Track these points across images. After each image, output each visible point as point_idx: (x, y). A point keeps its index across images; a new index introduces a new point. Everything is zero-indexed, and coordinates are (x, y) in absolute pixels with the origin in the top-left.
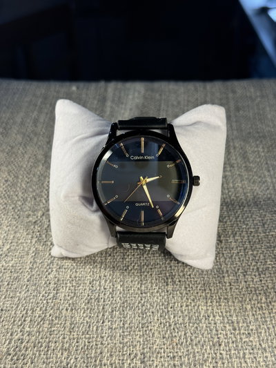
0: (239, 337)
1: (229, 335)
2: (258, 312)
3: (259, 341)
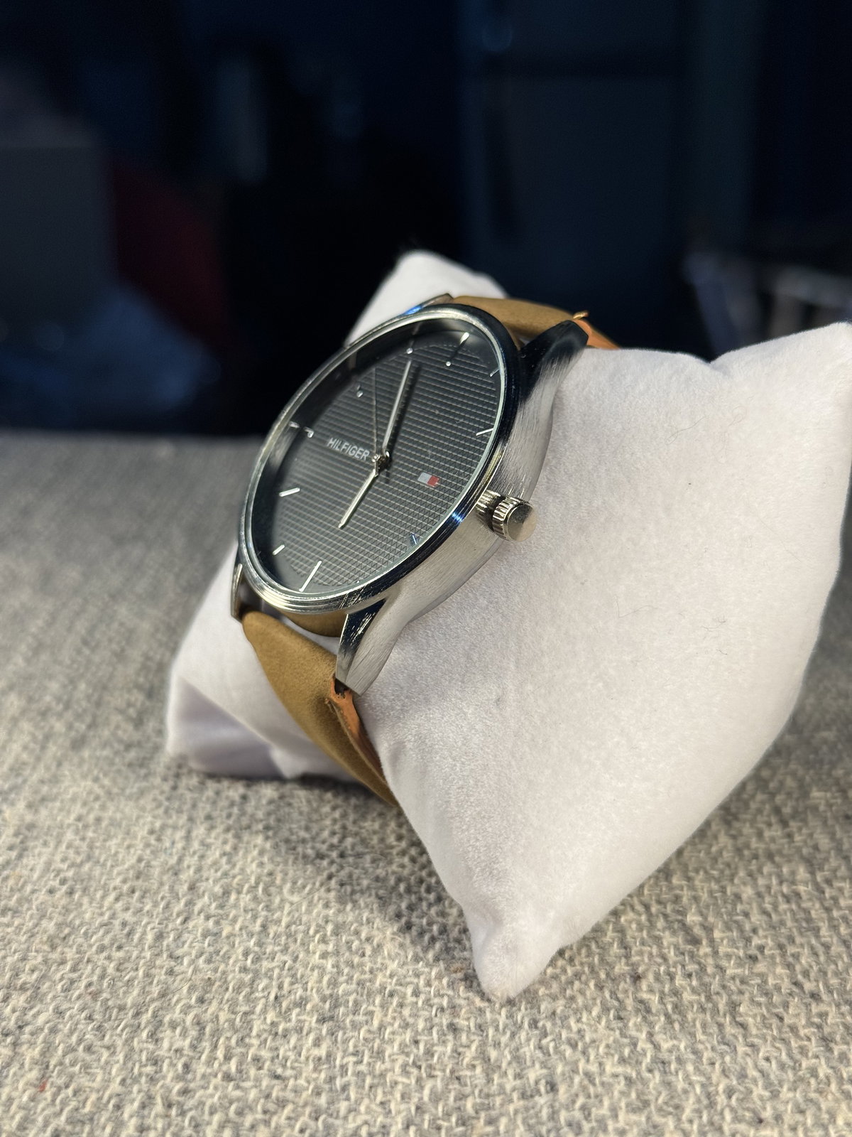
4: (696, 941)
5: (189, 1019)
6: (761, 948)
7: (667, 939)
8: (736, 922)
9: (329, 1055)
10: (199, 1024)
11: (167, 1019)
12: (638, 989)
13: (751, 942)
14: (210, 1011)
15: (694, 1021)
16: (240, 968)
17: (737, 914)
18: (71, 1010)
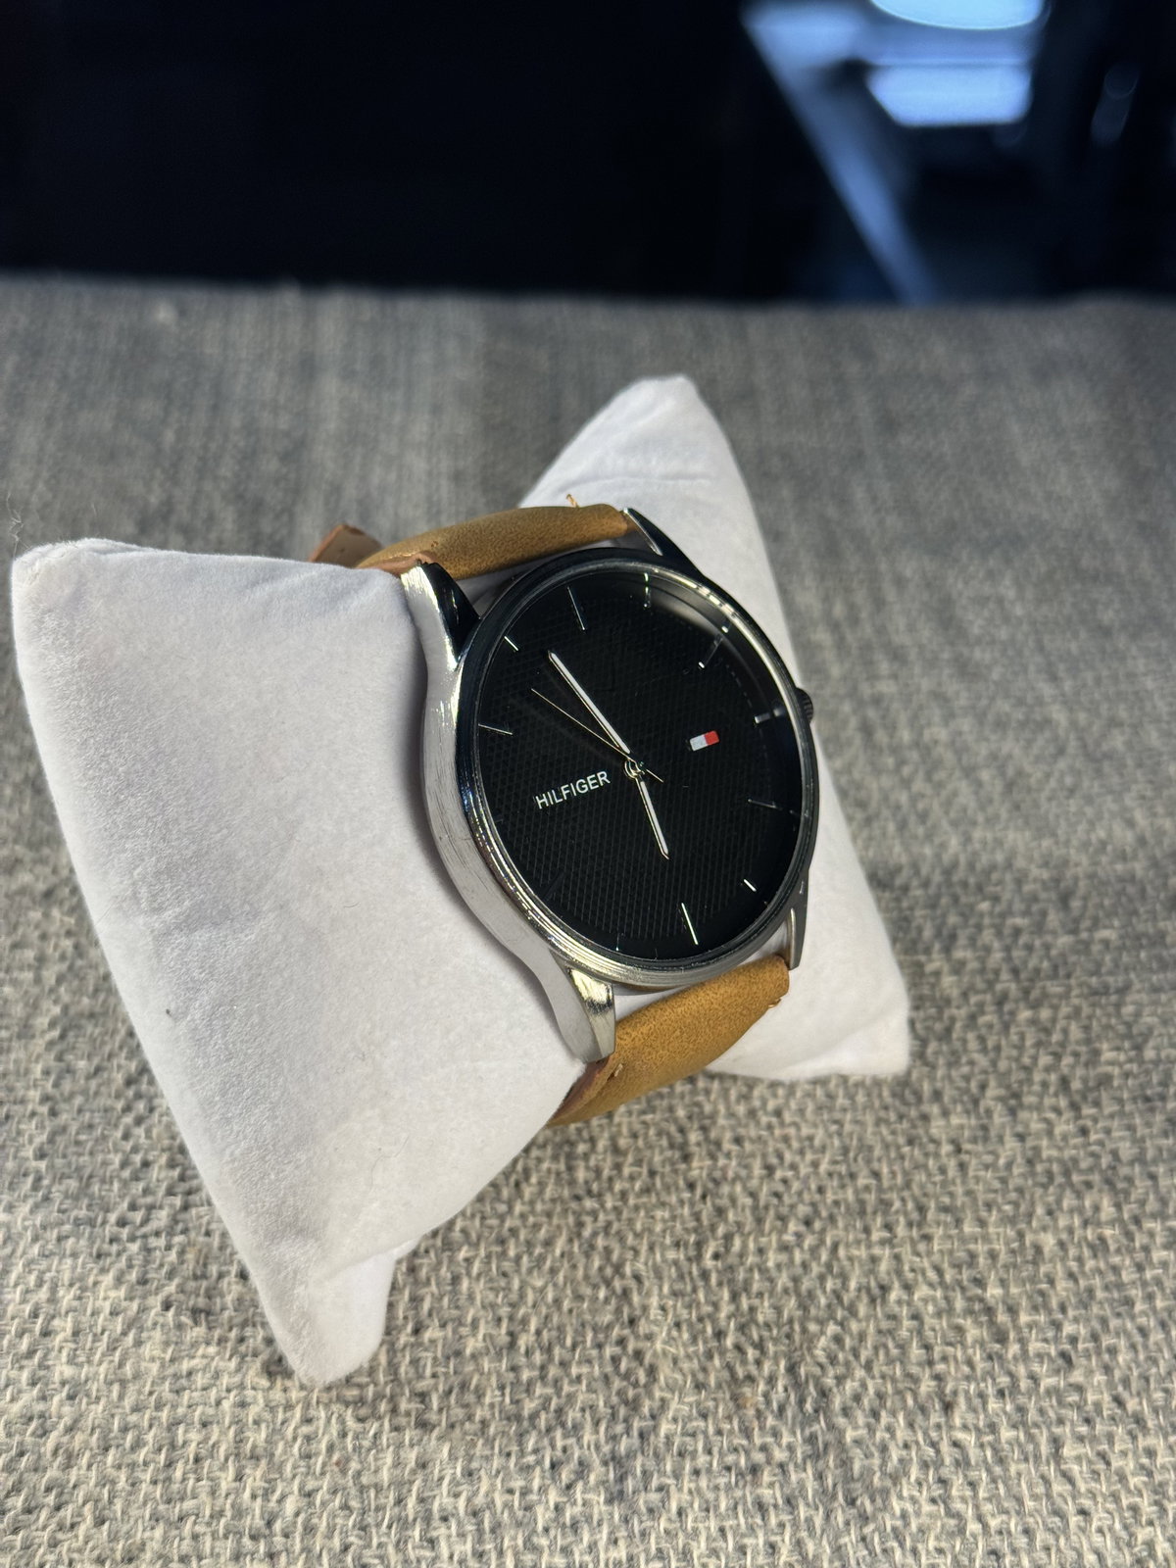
0: (1021, 1371)
1: (981, 1366)
2: (1090, 1264)
3: (1111, 1385)
4: (1001, 1338)
6: (1073, 1340)
7: (973, 1333)
8: (1042, 1293)
10: (474, 1513)
11: (436, 1507)
12: (951, 1425)
13: (1061, 1330)
14: (482, 1491)
15: (1019, 1474)
16: (500, 1412)
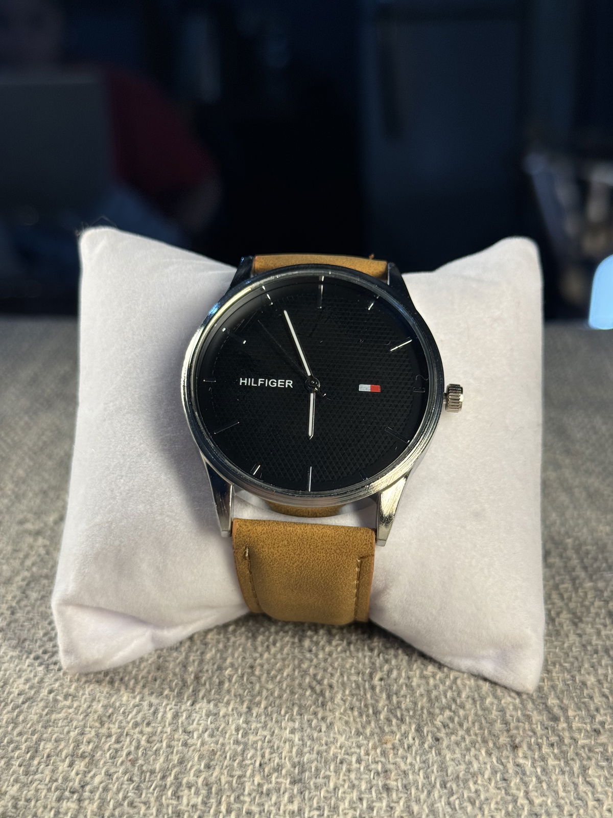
4: (555, 719)
5: (200, 781)
6: (603, 724)
7: (536, 717)
8: (584, 703)
9: (300, 810)
10: (207, 785)
11: (185, 781)
12: (516, 756)
13: (595, 719)
14: (214, 775)
15: (557, 780)
16: (234, 741)
17: (585, 698)
18: (117, 774)
